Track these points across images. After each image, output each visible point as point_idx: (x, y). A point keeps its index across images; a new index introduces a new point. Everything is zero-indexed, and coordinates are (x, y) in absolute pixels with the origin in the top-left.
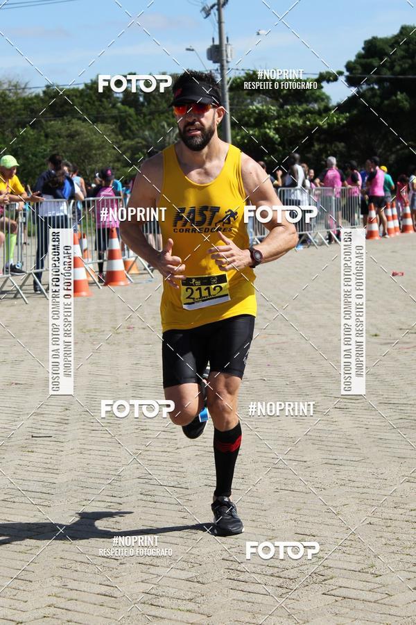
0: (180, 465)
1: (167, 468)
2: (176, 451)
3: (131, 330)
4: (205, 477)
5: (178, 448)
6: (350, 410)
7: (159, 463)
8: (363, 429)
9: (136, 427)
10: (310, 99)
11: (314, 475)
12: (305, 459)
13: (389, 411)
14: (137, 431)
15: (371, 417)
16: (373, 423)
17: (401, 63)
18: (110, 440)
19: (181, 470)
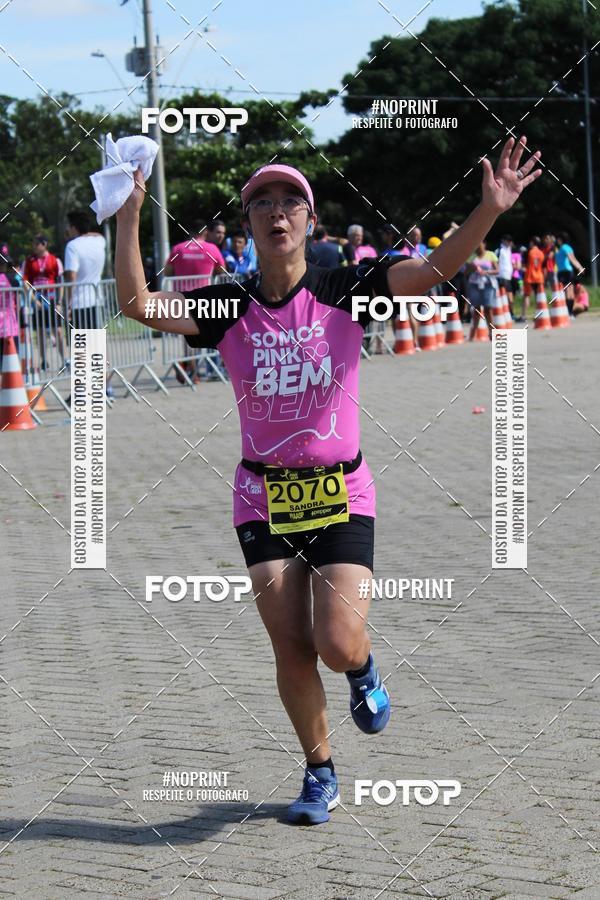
0: (204, 716)
1: (185, 721)
2: (192, 693)
3: (60, 500)
4: (251, 734)
5: (193, 689)
6: (452, 624)
7: (169, 713)
8: (483, 654)
9: (117, 655)
10: (282, 133)
11: (425, 728)
12: (404, 703)
13: (515, 624)
14: (118, 662)
15: (489, 634)
16: (496, 645)
17: (429, 77)
18: (79, 677)
19: (207, 723)
